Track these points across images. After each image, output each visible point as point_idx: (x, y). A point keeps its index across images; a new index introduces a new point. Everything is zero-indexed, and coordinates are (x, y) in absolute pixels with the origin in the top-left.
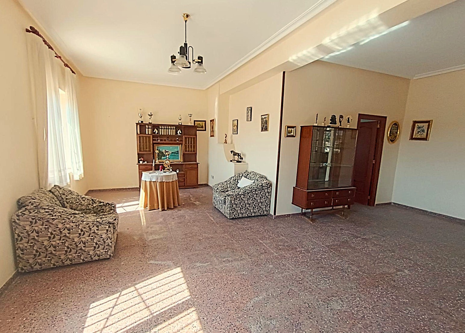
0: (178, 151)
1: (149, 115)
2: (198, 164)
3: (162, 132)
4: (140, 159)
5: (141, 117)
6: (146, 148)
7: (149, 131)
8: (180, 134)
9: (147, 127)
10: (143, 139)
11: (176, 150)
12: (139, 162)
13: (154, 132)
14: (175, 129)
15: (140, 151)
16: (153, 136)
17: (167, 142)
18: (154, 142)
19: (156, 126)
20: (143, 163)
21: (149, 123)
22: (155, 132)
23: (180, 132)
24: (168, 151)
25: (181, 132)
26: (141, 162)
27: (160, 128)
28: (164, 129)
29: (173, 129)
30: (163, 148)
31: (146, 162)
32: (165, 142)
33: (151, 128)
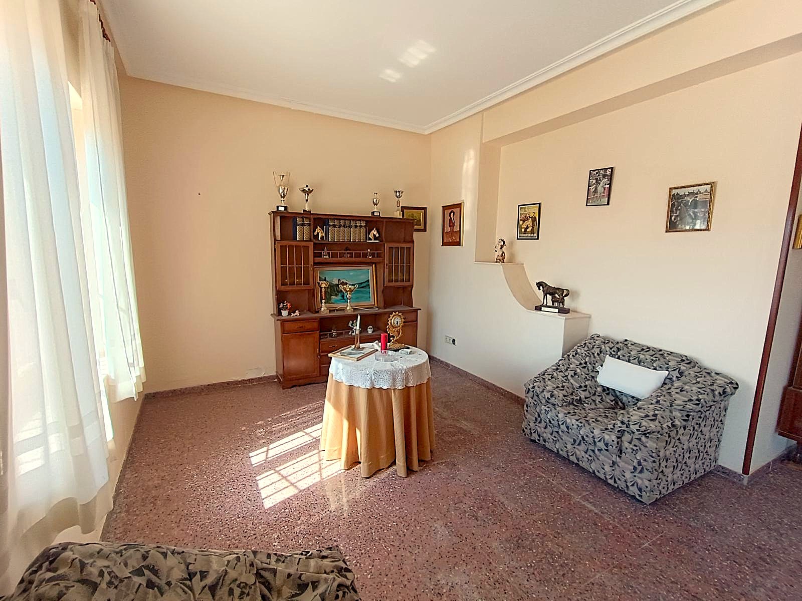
0: (368, 281)
1: (304, 191)
2: (416, 311)
3: (335, 235)
4: (281, 305)
5: (285, 196)
6: (299, 277)
7: (302, 233)
8: (375, 238)
9: (299, 221)
10: (291, 252)
11: (363, 279)
12: (280, 314)
13: (315, 234)
14: (365, 227)
15: (282, 285)
16: (315, 244)
17: (347, 258)
18: (318, 260)
19: (321, 221)
20: (290, 314)
21: (304, 211)
22: (318, 234)
23: (374, 235)
24: (345, 281)
25: (377, 236)
26: (285, 313)
27: (330, 226)
28: (340, 226)
29: (361, 227)
30: (334, 275)
31: (297, 313)
32: (341, 260)
33: (309, 225)
